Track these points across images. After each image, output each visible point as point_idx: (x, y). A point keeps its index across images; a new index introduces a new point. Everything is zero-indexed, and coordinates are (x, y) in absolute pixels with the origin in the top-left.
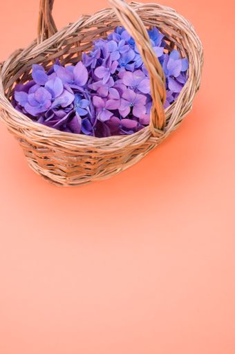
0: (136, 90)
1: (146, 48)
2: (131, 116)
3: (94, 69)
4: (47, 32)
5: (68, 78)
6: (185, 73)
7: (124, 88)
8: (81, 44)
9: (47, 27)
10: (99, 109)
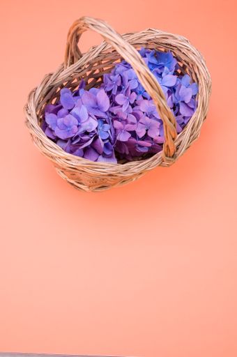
0: (151, 116)
1: (161, 105)
2: (146, 137)
3: (115, 96)
4: (73, 58)
5: (92, 103)
6: (195, 96)
7: (141, 114)
8: (103, 62)
9: (73, 55)
10: (118, 131)
